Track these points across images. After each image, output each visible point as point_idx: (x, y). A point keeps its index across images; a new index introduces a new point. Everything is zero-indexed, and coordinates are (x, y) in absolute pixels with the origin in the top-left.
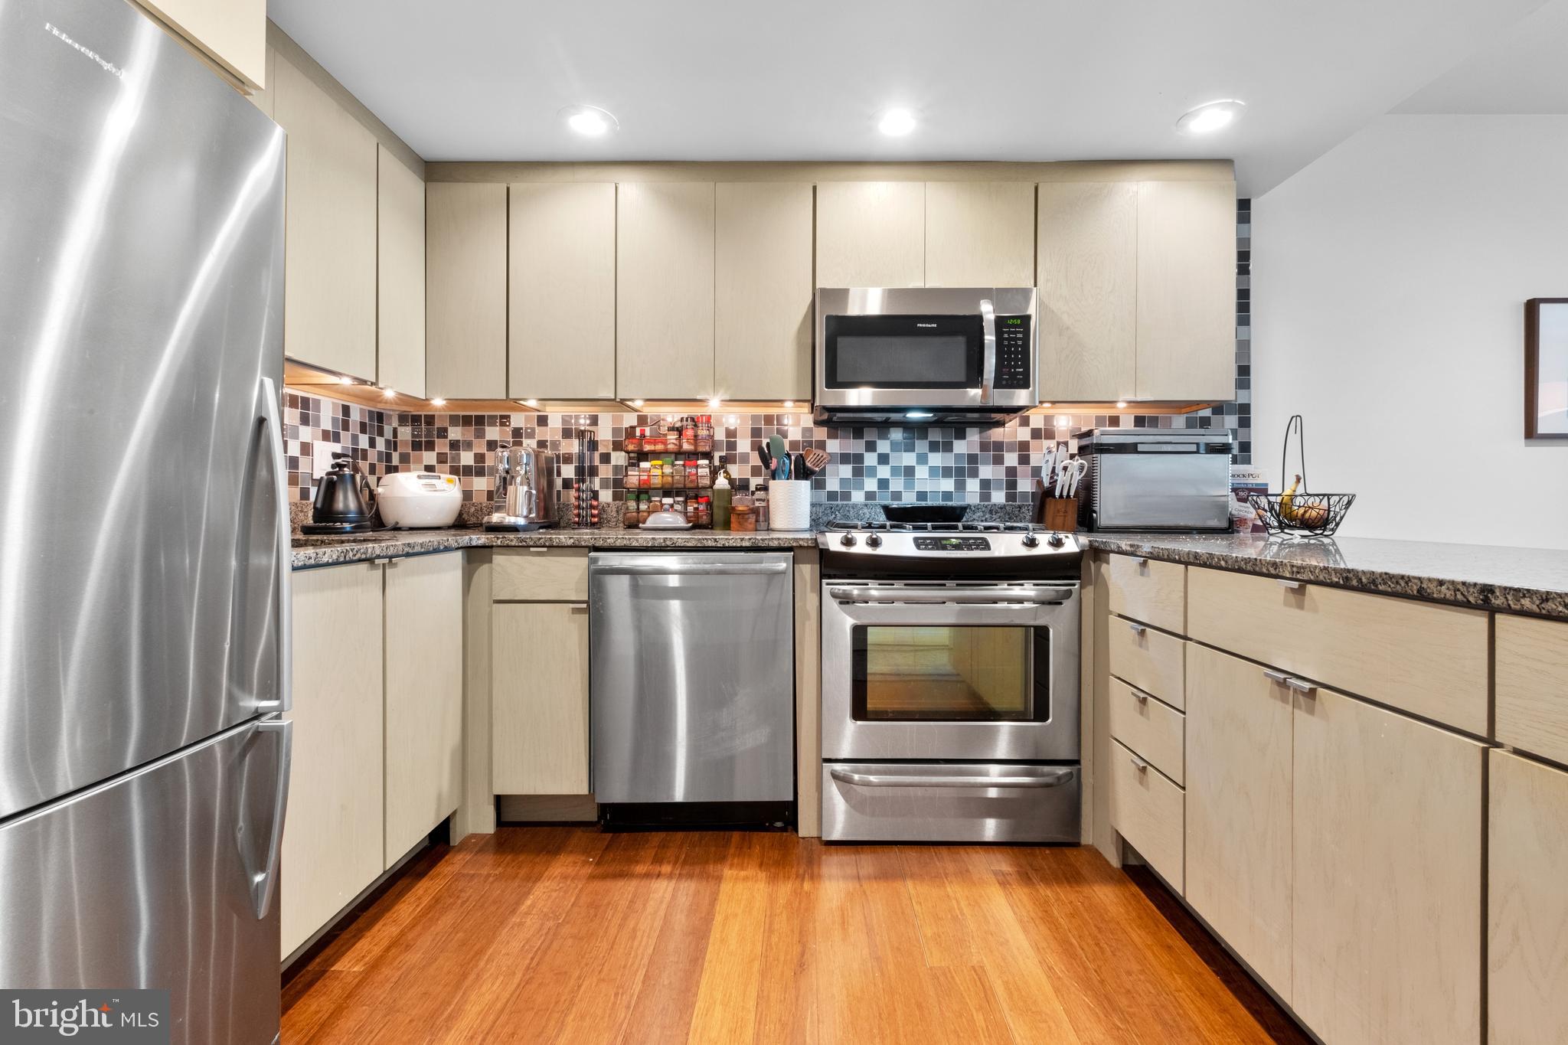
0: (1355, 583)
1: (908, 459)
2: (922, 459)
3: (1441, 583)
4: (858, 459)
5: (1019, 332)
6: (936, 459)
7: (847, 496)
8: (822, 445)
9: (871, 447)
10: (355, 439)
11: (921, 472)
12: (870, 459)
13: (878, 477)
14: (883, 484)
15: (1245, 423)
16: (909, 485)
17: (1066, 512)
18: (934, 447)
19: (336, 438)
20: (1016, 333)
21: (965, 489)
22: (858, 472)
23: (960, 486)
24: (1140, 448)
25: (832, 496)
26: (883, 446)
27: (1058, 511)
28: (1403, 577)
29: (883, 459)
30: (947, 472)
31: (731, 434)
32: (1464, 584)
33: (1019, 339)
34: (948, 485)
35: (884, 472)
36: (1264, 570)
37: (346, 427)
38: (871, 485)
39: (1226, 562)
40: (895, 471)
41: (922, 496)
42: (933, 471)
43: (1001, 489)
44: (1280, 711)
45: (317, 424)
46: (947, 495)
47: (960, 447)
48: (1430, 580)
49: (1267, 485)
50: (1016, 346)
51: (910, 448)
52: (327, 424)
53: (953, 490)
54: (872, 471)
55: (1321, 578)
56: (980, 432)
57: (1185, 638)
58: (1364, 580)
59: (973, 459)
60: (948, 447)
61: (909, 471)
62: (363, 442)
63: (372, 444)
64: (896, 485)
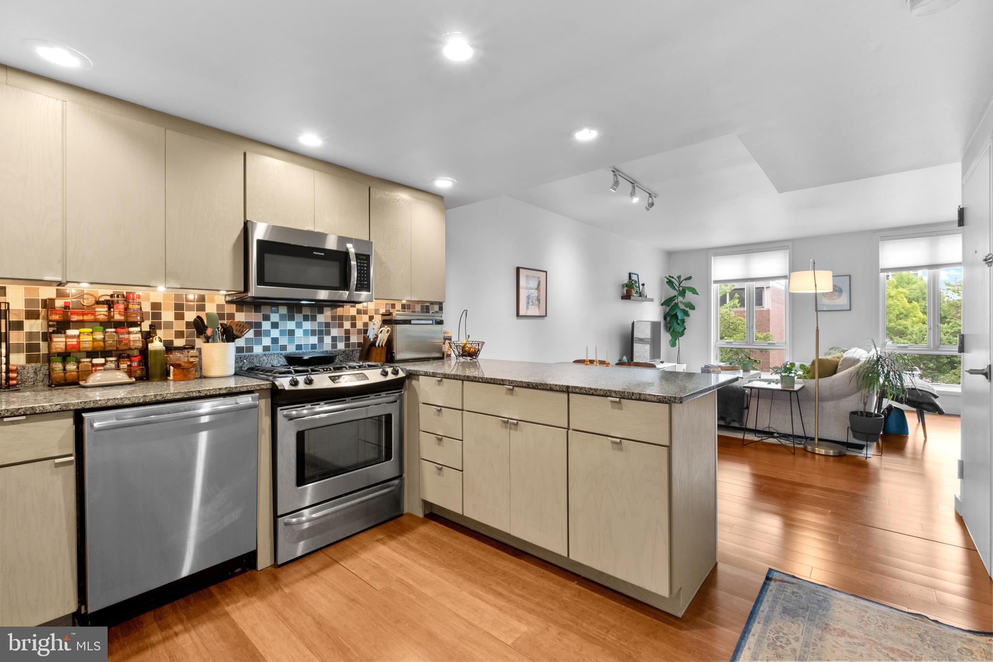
0: (531, 386)
1: (291, 325)
2: (299, 325)
3: (556, 385)
4: (258, 325)
5: (365, 263)
6: (308, 325)
7: (250, 349)
8: (232, 316)
9: (266, 318)
11: (299, 333)
12: (266, 325)
13: (272, 336)
14: (275, 341)
15: (441, 309)
16: (291, 341)
17: (381, 354)
18: (306, 318)
20: (363, 263)
21: (323, 342)
22: (258, 334)
23: (321, 340)
24: (413, 322)
26: (275, 317)
27: (378, 354)
28: (545, 384)
29: (275, 325)
30: (313, 333)
31: (156, 306)
32: (562, 385)
33: (365, 267)
34: (314, 340)
35: (275, 333)
36: (498, 383)
38: (266, 341)
39: (482, 380)
40: (282, 333)
41: (299, 347)
42: (306, 332)
43: (342, 341)
44: (504, 432)
46: (314, 346)
47: (321, 318)
48: (553, 385)
49: (451, 337)
50: (364, 270)
51: (291, 318)
53: (317, 343)
54: (268, 333)
55: (520, 384)
56: (331, 310)
57: (462, 410)
58: (534, 385)
59: (327, 325)
60: (314, 318)
61: (291, 333)
64: (283, 341)
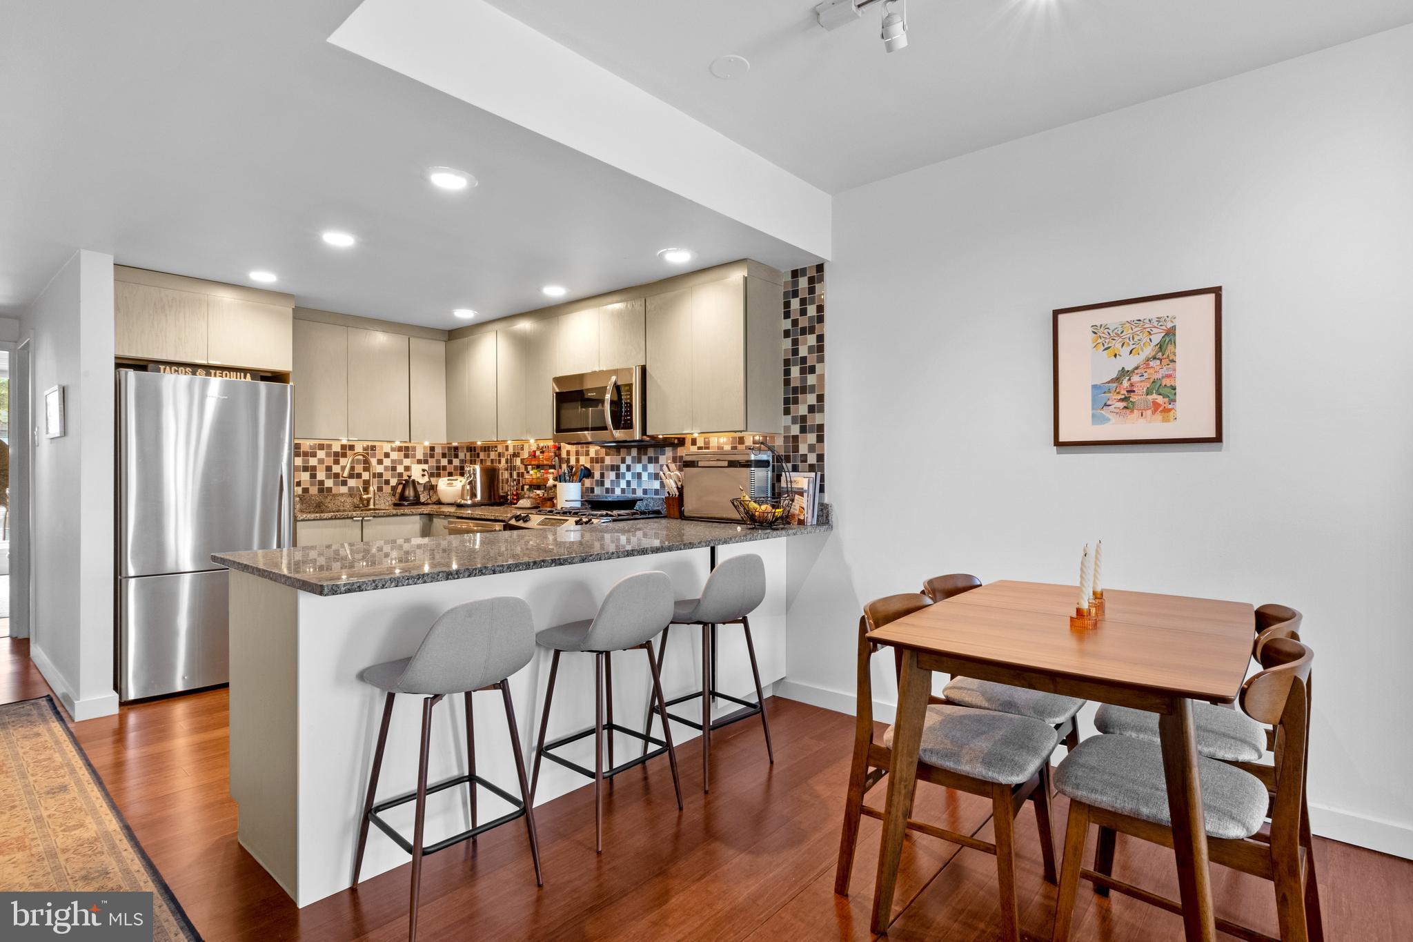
1: (638, 468)
2: (645, 468)
4: (618, 468)
6: (651, 468)
7: (613, 491)
8: (603, 460)
9: (623, 461)
10: (438, 461)
11: (645, 476)
12: (623, 468)
14: (628, 483)
16: (639, 485)
18: (650, 460)
19: (426, 462)
22: (618, 476)
25: (607, 490)
26: (628, 460)
29: (628, 468)
30: (656, 476)
34: (657, 485)
35: (628, 476)
37: (432, 456)
38: (623, 484)
40: (633, 476)
41: (645, 491)
42: (650, 476)
45: (414, 456)
51: (639, 461)
52: (420, 455)
53: (659, 488)
56: (673, 450)
60: (656, 461)
61: (639, 476)
62: (444, 462)
63: (450, 462)
64: (634, 485)
